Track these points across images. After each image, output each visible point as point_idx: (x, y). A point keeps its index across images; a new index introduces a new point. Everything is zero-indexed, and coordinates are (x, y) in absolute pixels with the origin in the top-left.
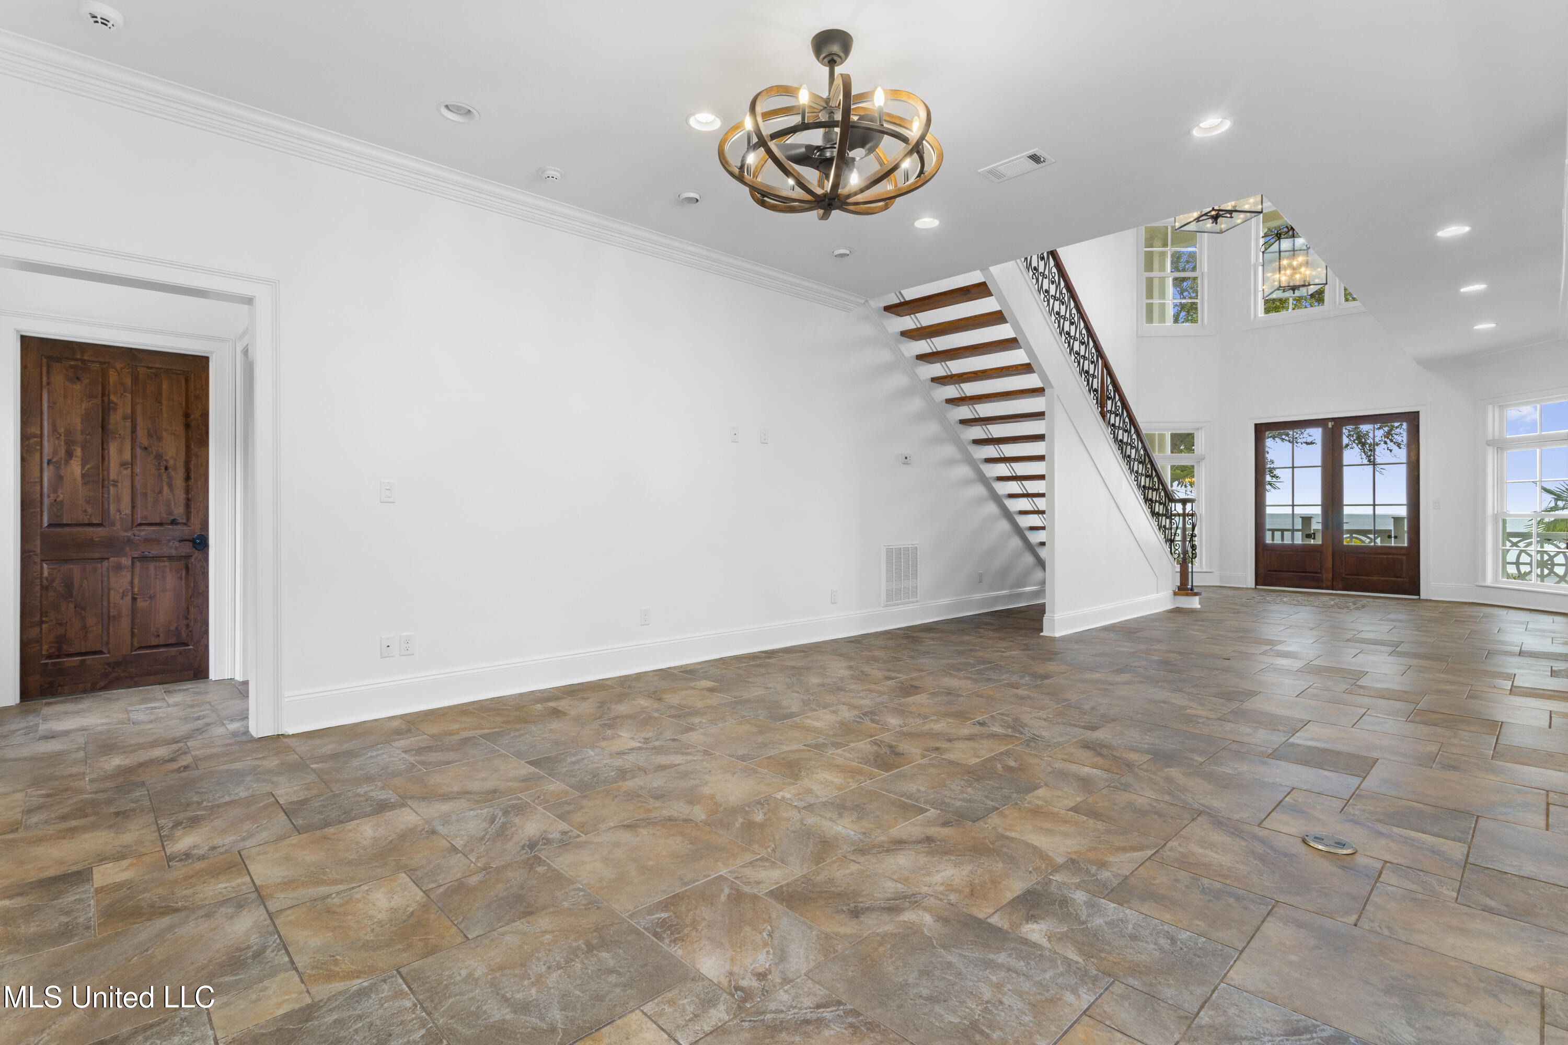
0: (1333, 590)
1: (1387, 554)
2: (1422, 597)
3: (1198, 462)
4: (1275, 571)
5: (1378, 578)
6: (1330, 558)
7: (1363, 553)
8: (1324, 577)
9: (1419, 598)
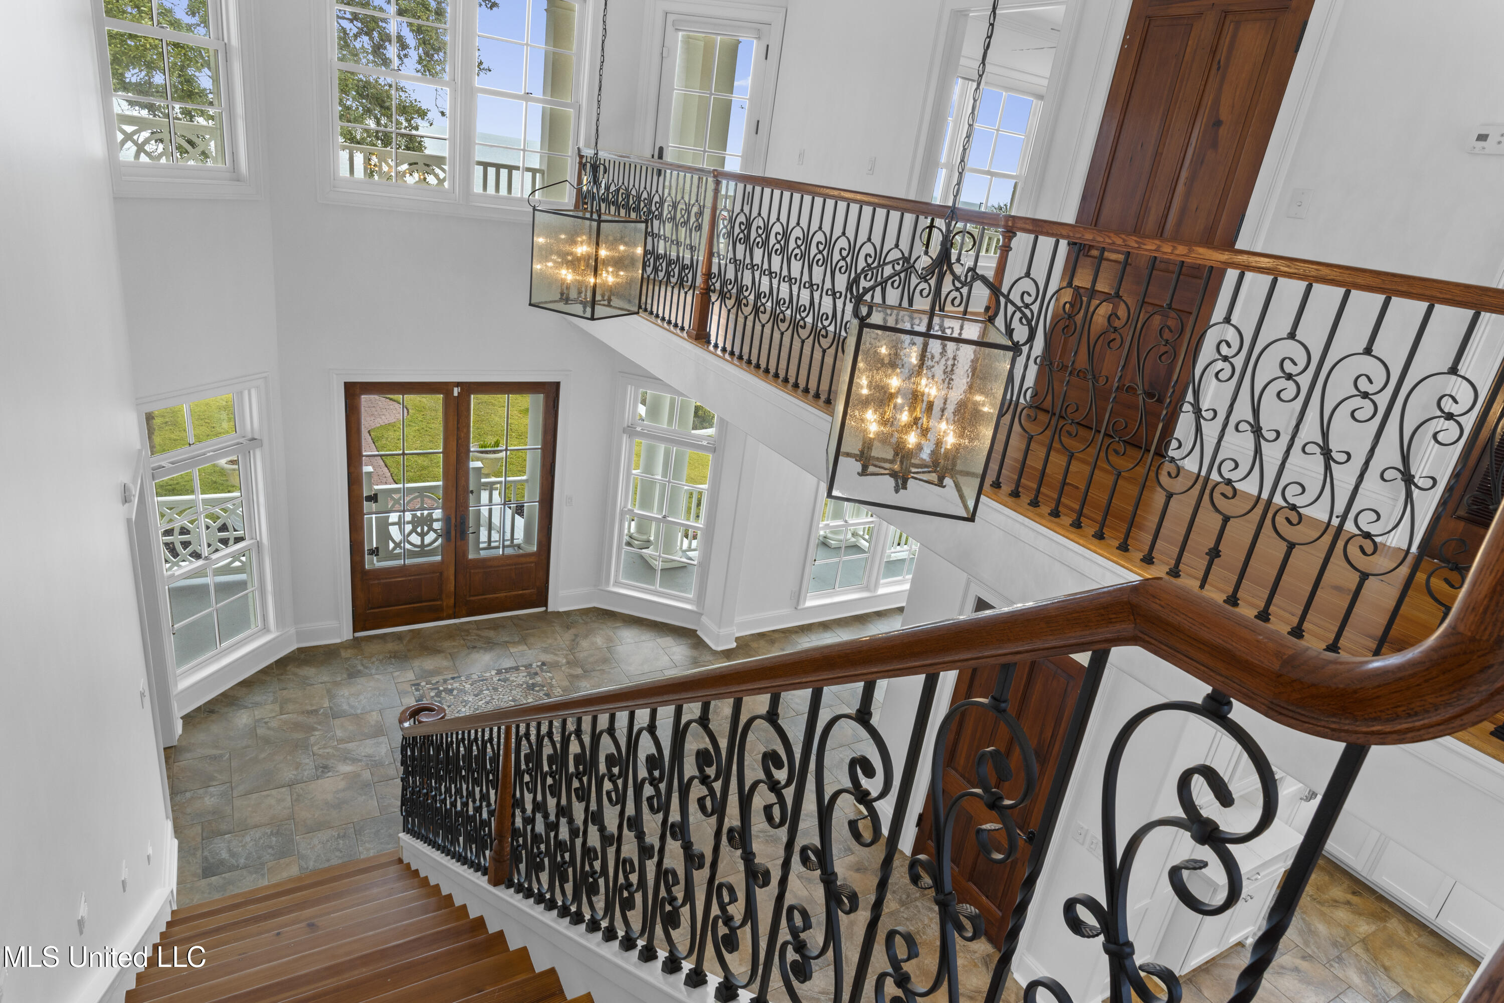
0: (455, 618)
1: (515, 564)
2: (552, 607)
4: (380, 607)
5: (505, 594)
6: (452, 578)
7: (491, 567)
8: (445, 604)
9: (546, 610)
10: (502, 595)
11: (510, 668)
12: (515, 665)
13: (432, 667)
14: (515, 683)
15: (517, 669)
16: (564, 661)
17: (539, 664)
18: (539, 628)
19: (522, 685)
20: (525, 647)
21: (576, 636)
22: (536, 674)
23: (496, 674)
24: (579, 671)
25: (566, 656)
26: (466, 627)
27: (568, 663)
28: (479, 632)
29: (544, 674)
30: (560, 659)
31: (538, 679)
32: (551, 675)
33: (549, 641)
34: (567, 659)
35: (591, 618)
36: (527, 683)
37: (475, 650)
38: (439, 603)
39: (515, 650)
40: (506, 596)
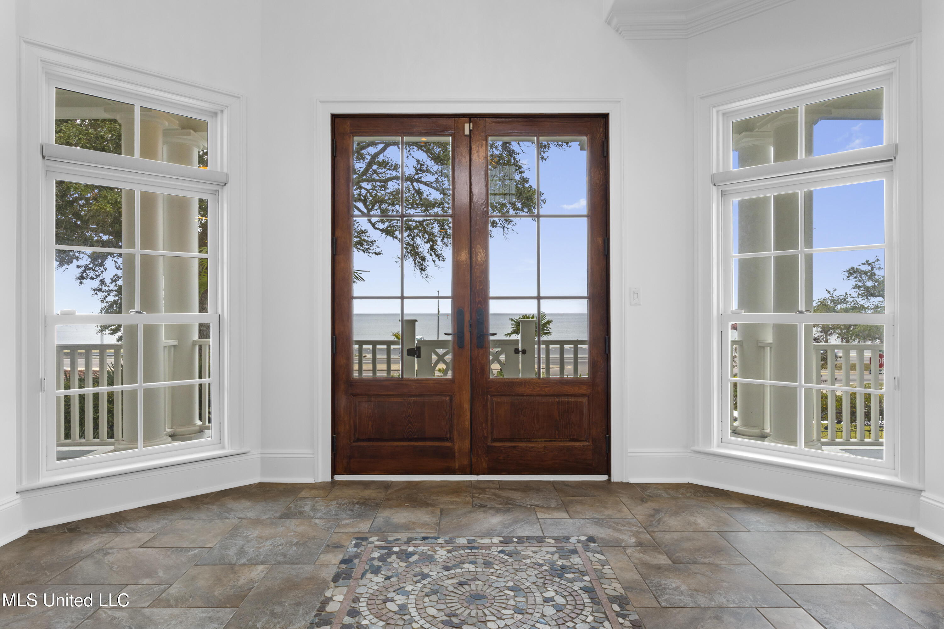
0: (471, 473)
1: (558, 395)
2: (616, 477)
3: (216, 193)
4: (369, 440)
5: (544, 444)
6: (467, 406)
7: (523, 395)
8: (457, 447)
9: (609, 480)
10: (539, 444)
11: (528, 538)
12: (540, 534)
13: (403, 521)
14: (528, 561)
15: (540, 540)
16: (633, 540)
17: (583, 538)
18: (594, 496)
19: (541, 565)
20: (565, 515)
21: (657, 511)
22: (574, 552)
23: (501, 542)
24: (663, 560)
25: (636, 534)
26: (483, 486)
27: (640, 544)
28: (500, 492)
29: (589, 554)
30: (625, 537)
31: (576, 560)
32: (602, 558)
33: (609, 512)
34: (637, 537)
35: (683, 494)
36: (552, 564)
37: (482, 509)
38: (448, 444)
39: (547, 516)
40: (545, 447)
